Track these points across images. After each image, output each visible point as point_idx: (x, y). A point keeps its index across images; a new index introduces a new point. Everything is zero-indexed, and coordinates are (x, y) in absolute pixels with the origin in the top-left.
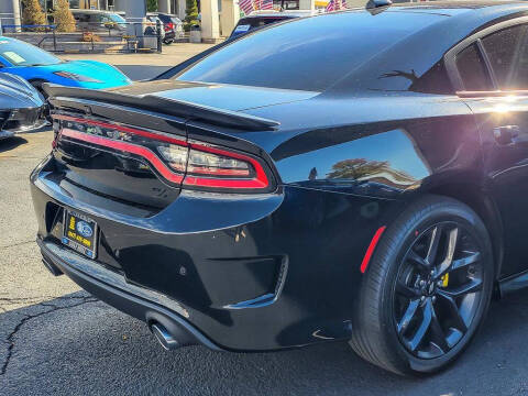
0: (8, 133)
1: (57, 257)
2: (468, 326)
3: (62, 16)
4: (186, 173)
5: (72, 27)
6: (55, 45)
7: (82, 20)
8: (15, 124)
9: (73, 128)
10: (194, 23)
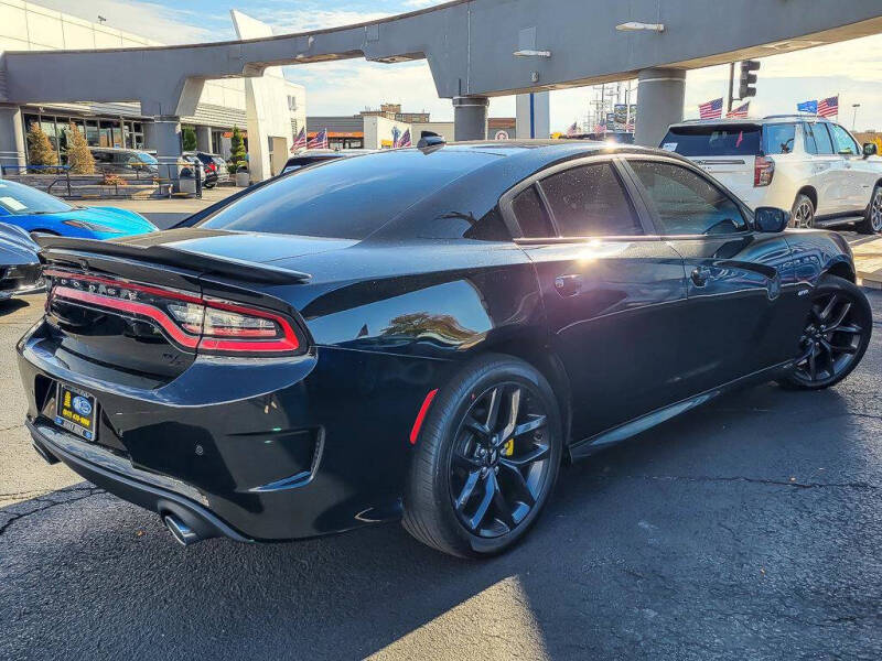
0: (4, 294)
1: (53, 443)
2: (535, 499)
3: (78, 155)
4: (202, 335)
5: (90, 169)
6: (69, 189)
7: (103, 160)
8: (12, 284)
9: (69, 285)
10: (241, 164)
